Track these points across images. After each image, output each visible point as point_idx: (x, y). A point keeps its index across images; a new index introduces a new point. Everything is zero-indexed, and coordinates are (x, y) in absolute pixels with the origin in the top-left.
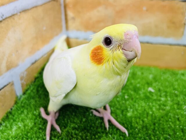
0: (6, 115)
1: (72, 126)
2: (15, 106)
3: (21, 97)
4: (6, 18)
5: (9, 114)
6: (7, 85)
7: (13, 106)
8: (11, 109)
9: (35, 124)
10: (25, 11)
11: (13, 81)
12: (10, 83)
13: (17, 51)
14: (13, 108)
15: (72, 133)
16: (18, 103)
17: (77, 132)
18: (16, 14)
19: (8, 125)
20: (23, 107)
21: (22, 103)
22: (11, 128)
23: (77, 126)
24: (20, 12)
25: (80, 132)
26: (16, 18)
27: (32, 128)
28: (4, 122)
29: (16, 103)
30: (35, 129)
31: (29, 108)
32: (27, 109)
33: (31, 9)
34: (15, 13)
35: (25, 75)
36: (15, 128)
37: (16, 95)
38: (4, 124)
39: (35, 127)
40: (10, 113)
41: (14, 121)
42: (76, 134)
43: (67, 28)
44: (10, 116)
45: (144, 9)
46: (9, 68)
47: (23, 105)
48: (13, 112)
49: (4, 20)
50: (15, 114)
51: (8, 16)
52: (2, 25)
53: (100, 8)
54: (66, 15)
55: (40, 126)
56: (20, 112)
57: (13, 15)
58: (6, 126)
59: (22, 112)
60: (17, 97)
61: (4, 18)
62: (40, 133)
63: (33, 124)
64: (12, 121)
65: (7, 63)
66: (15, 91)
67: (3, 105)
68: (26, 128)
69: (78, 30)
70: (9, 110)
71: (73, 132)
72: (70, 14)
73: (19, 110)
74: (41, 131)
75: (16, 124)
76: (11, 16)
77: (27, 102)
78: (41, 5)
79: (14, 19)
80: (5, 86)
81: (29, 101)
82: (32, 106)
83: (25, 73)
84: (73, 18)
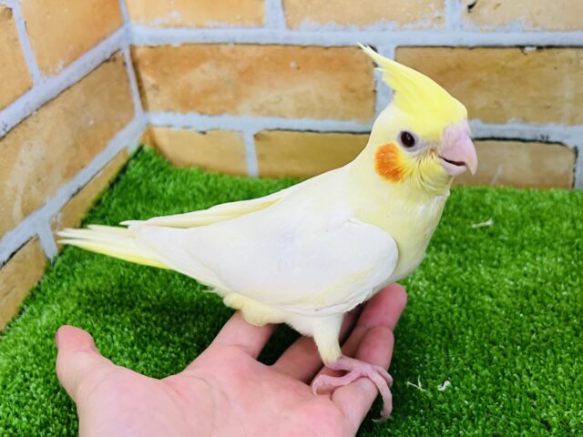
0: (30, 294)
1: (143, 305)
2: (46, 276)
3: (55, 259)
4: (12, 128)
5: (35, 292)
6: (28, 242)
7: (43, 278)
8: (39, 283)
9: (79, 304)
10: (46, 104)
11: (37, 235)
12: (31, 238)
13: (39, 180)
14: (42, 281)
15: (141, 317)
16: (51, 272)
17: (149, 315)
18: (30, 115)
19: (35, 310)
20: (60, 277)
21: (58, 270)
22: (40, 314)
23: (150, 306)
24: (37, 110)
25: (153, 315)
26: (30, 122)
27: (74, 312)
28: (28, 305)
29: (47, 271)
30: (79, 312)
31: (71, 278)
32: (68, 280)
33: (58, 96)
34: (28, 114)
35: (59, 220)
36: (46, 314)
37: (46, 257)
38: (28, 310)
39: (79, 309)
40: (38, 289)
41: (46, 302)
42: (147, 319)
43: (145, 106)
44: (38, 295)
45: (293, 65)
46: (26, 213)
47: (59, 273)
48: (43, 288)
49: (8, 133)
50: (46, 291)
51: (14, 124)
52: (6, 141)
53: (206, 66)
54: (139, 80)
55: (88, 307)
56: (55, 287)
57: (25, 119)
58: (32, 313)
59: (60, 286)
60: (49, 260)
61: (8, 129)
62: (87, 318)
63: (76, 305)
64: (41, 303)
65: (22, 205)
66: (44, 251)
67: (24, 278)
68: (64, 312)
69: (168, 110)
70: (36, 284)
71: (144, 315)
72: (148, 79)
73: (53, 284)
74: (88, 315)
75: (49, 308)
76: (20, 123)
77: (68, 268)
78: (79, 81)
79: (26, 125)
80: (23, 245)
81: (70, 265)
82: (76, 275)
83: (60, 215)
84: (155, 87)
